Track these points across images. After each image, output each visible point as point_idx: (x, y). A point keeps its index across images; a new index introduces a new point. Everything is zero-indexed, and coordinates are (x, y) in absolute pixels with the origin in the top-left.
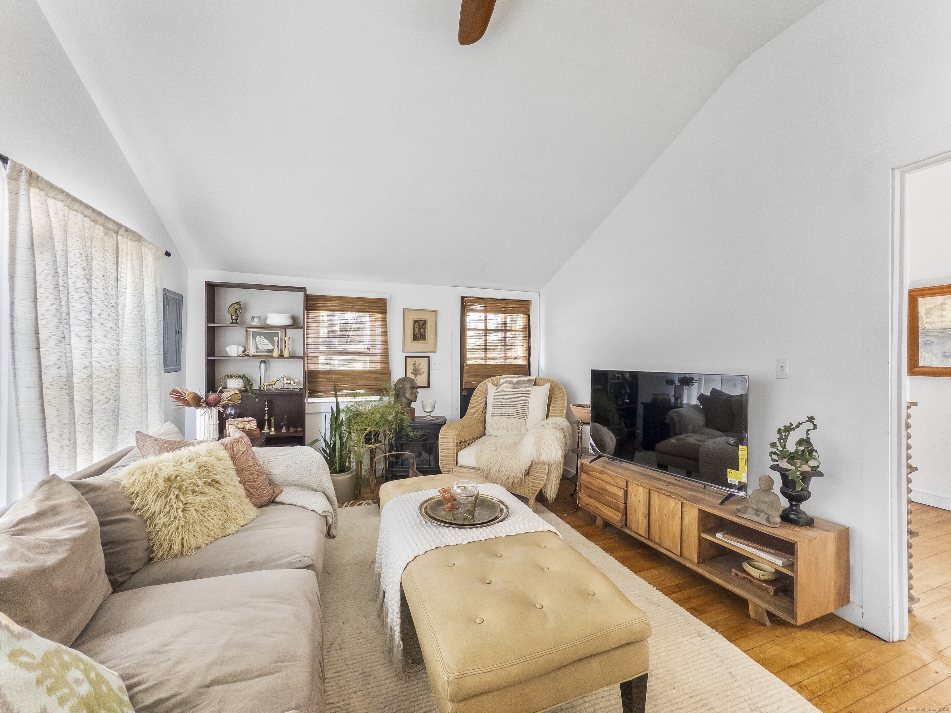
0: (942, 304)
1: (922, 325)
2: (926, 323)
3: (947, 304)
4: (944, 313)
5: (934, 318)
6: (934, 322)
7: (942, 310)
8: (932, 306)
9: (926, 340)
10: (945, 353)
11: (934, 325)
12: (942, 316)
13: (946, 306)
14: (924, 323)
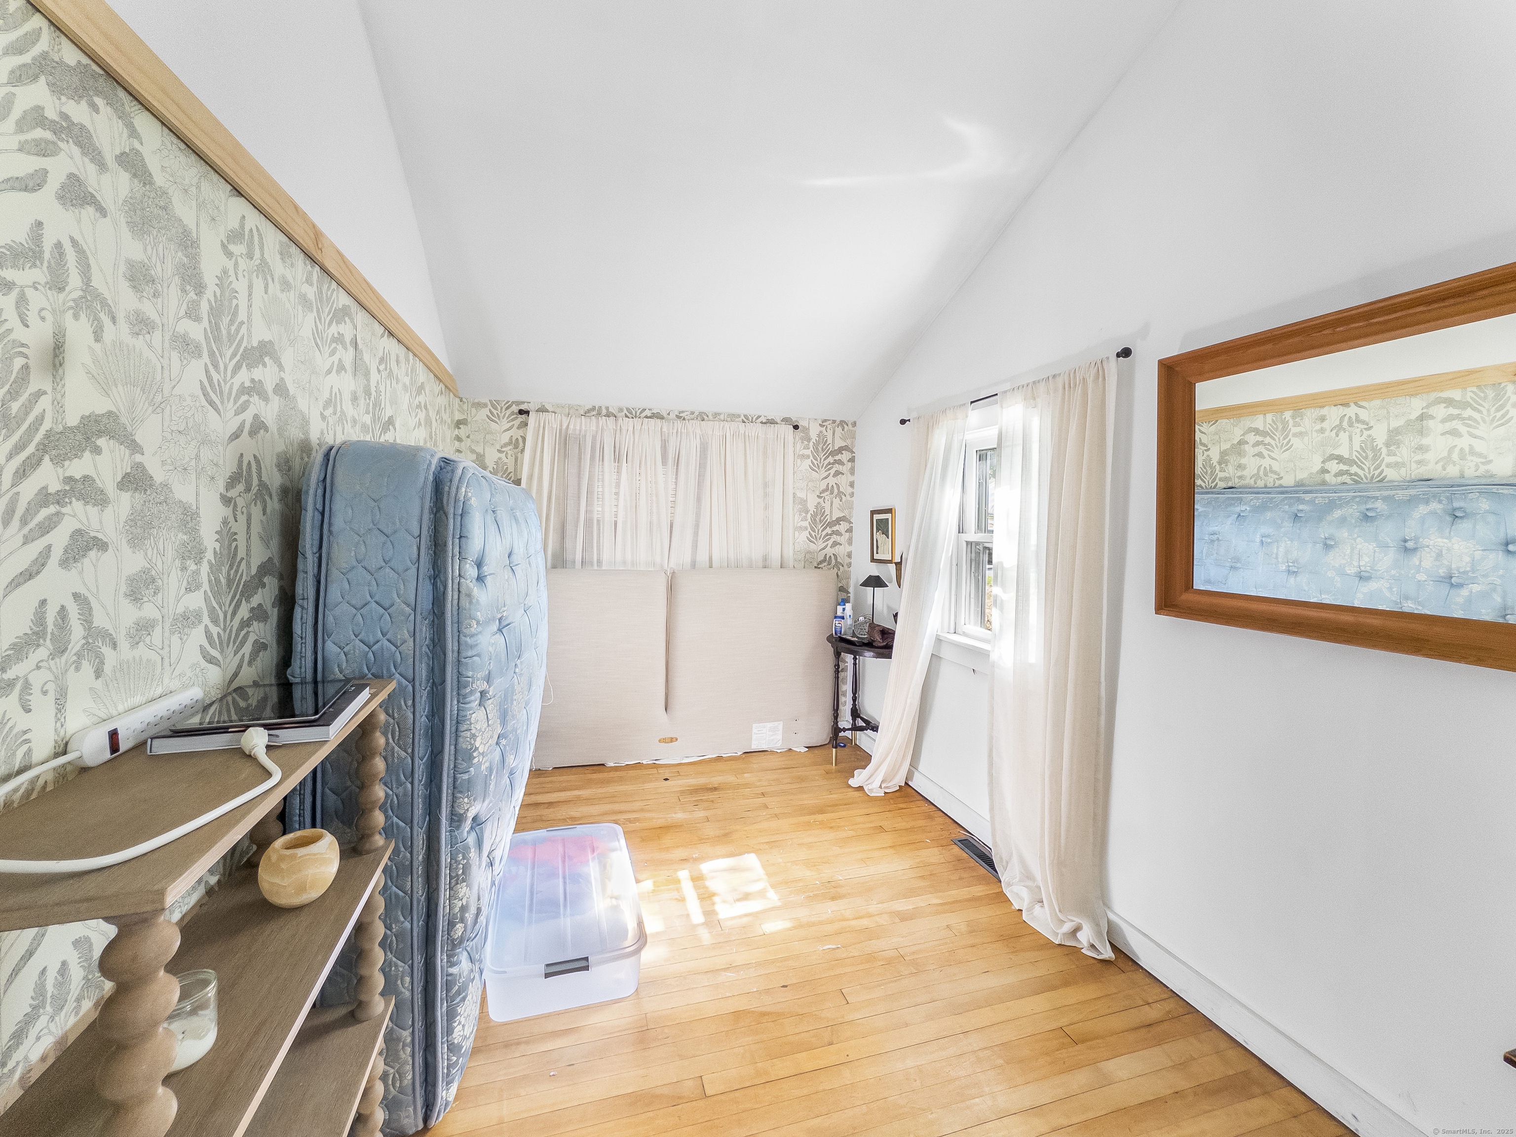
0: (1422, 418)
1: (1379, 470)
2: (1389, 465)
3: (1432, 417)
4: (1425, 441)
5: (1404, 453)
6: (1403, 464)
7: (1421, 432)
8: (1401, 422)
9: (1367, 510)
10: (1405, 541)
11: (1403, 471)
12: (1421, 448)
13: (1431, 423)
14: (1383, 466)
